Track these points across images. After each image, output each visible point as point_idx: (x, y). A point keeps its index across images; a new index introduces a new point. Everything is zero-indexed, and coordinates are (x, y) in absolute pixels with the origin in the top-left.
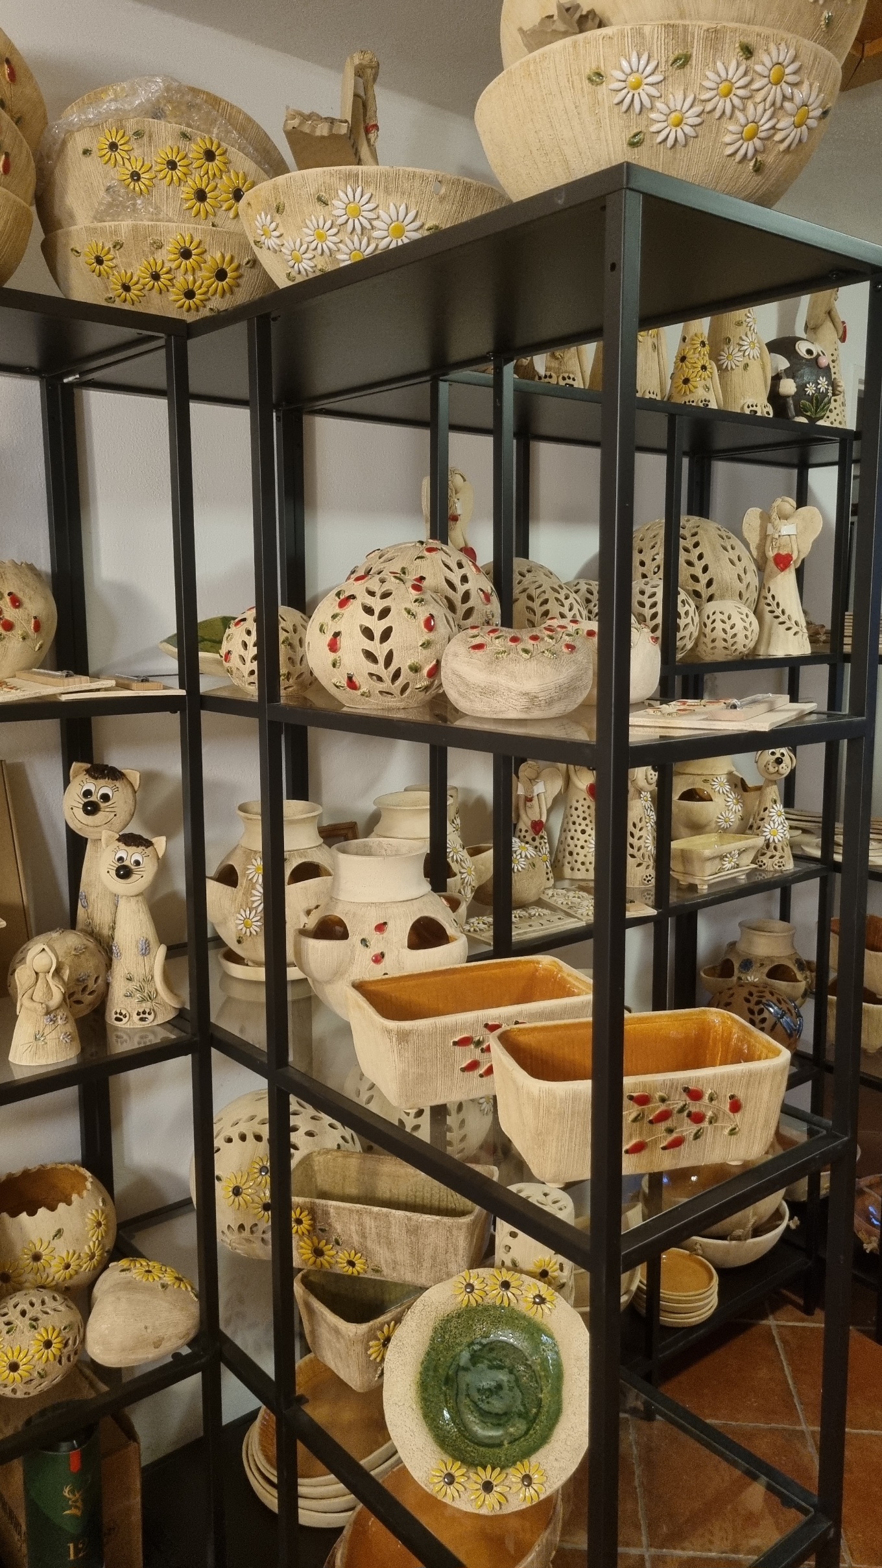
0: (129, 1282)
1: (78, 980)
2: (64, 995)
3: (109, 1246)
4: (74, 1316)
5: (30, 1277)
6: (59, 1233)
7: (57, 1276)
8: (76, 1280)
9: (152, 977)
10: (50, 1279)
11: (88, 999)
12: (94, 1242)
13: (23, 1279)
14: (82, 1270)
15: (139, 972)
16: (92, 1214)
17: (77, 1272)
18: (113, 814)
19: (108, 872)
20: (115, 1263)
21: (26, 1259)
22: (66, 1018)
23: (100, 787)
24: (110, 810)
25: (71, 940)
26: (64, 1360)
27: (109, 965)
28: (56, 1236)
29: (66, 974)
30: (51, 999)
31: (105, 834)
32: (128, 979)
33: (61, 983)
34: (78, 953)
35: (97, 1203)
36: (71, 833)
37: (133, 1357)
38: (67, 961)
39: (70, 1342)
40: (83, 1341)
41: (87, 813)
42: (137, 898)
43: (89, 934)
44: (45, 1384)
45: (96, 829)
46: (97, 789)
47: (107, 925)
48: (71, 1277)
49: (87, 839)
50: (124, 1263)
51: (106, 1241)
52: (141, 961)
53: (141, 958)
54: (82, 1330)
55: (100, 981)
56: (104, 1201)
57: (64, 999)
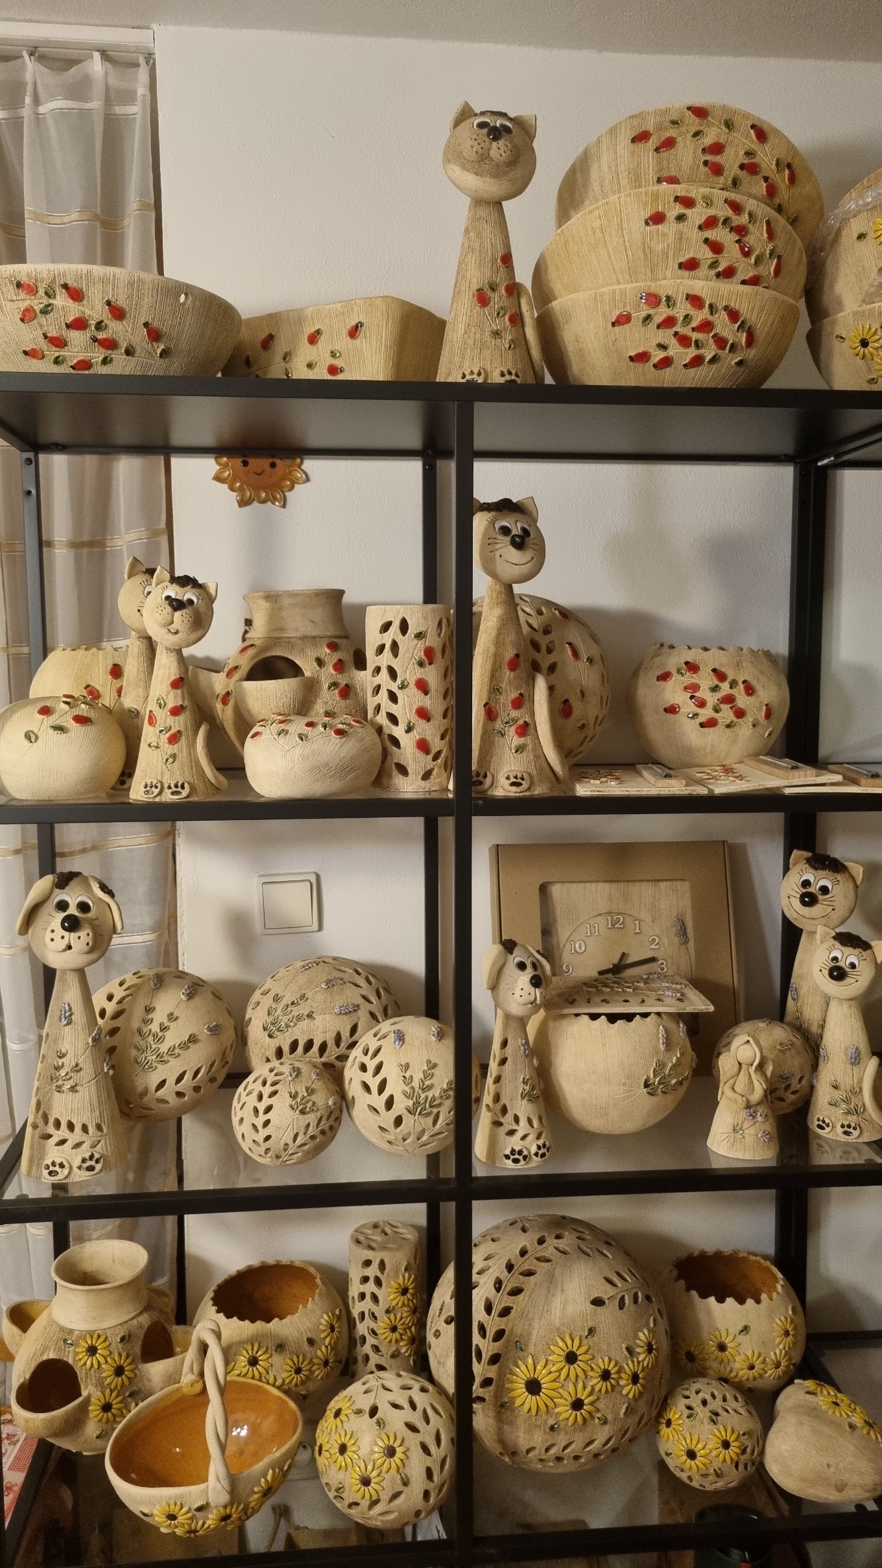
0: (815, 1409)
1: (781, 1077)
2: (765, 1091)
3: (797, 1359)
4: (755, 1425)
5: (715, 1365)
6: (746, 1329)
7: (741, 1373)
8: (759, 1384)
9: (861, 1090)
10: (733, 1375)
11: (791, 1098)
12: (781, 1351)
13: (708, 1364)
14: (767, 1375)
15: (846, 1081)
16: (781, 1320)
17: (761, 1376)
18: (831, 908)
19: (821, 971)
20: (801, 1381)
21: (712, 1347)
22: (766, 1116)
23: (820, 879)
24: (830, 903)
25: (775, 1034)
26: (741, 1467)
27: (815, 1067)
28: (742, 1331)
29: (769, 1070)
30: (753, 1093)
31: (820, 930)
32: (833, 1086)
33: (764, 1079)
34: (784, 1049)
35: (787, 1311)
36: (787, 923)
37: (812, 1491)
38: (770, 1055)
39: (748, 1450)
40: (762, 1453)
41: (804, 904)
42: (850, 1002)
43: (797, 1029)
44: (720, 1484)
45: (812, 922)
46: (817, 880)
47: (816, 1024)
48: (755, 1379)
49: (801, 930)
50: (810, 1384)
51: (793, 1354)
52: (849, 1071)
53: (849, 1066)
54: (761, 1442)
55: (804, 1081)
56: (794, 1310)
57: (765, 1095)
